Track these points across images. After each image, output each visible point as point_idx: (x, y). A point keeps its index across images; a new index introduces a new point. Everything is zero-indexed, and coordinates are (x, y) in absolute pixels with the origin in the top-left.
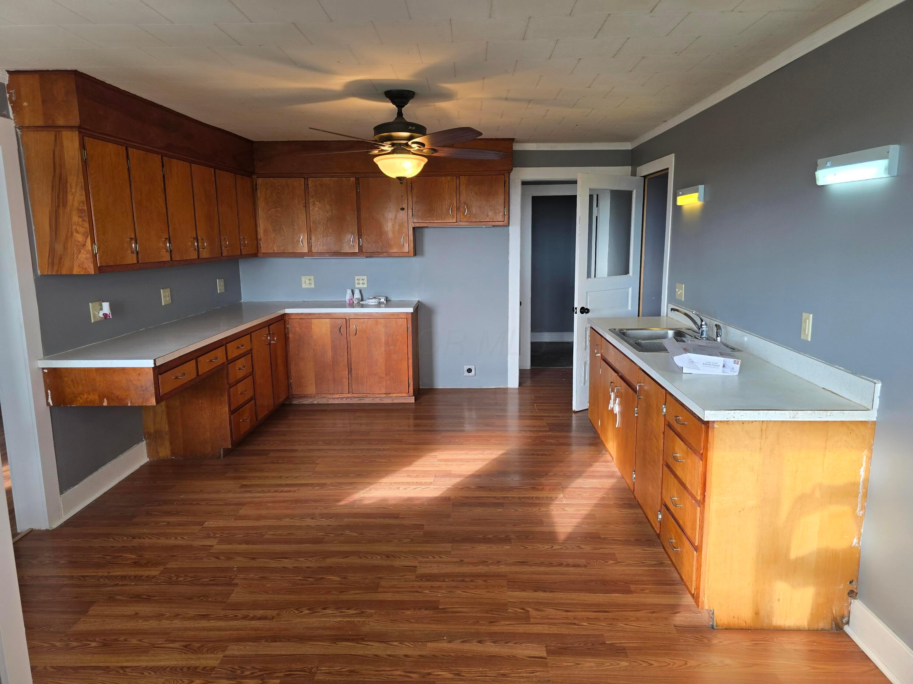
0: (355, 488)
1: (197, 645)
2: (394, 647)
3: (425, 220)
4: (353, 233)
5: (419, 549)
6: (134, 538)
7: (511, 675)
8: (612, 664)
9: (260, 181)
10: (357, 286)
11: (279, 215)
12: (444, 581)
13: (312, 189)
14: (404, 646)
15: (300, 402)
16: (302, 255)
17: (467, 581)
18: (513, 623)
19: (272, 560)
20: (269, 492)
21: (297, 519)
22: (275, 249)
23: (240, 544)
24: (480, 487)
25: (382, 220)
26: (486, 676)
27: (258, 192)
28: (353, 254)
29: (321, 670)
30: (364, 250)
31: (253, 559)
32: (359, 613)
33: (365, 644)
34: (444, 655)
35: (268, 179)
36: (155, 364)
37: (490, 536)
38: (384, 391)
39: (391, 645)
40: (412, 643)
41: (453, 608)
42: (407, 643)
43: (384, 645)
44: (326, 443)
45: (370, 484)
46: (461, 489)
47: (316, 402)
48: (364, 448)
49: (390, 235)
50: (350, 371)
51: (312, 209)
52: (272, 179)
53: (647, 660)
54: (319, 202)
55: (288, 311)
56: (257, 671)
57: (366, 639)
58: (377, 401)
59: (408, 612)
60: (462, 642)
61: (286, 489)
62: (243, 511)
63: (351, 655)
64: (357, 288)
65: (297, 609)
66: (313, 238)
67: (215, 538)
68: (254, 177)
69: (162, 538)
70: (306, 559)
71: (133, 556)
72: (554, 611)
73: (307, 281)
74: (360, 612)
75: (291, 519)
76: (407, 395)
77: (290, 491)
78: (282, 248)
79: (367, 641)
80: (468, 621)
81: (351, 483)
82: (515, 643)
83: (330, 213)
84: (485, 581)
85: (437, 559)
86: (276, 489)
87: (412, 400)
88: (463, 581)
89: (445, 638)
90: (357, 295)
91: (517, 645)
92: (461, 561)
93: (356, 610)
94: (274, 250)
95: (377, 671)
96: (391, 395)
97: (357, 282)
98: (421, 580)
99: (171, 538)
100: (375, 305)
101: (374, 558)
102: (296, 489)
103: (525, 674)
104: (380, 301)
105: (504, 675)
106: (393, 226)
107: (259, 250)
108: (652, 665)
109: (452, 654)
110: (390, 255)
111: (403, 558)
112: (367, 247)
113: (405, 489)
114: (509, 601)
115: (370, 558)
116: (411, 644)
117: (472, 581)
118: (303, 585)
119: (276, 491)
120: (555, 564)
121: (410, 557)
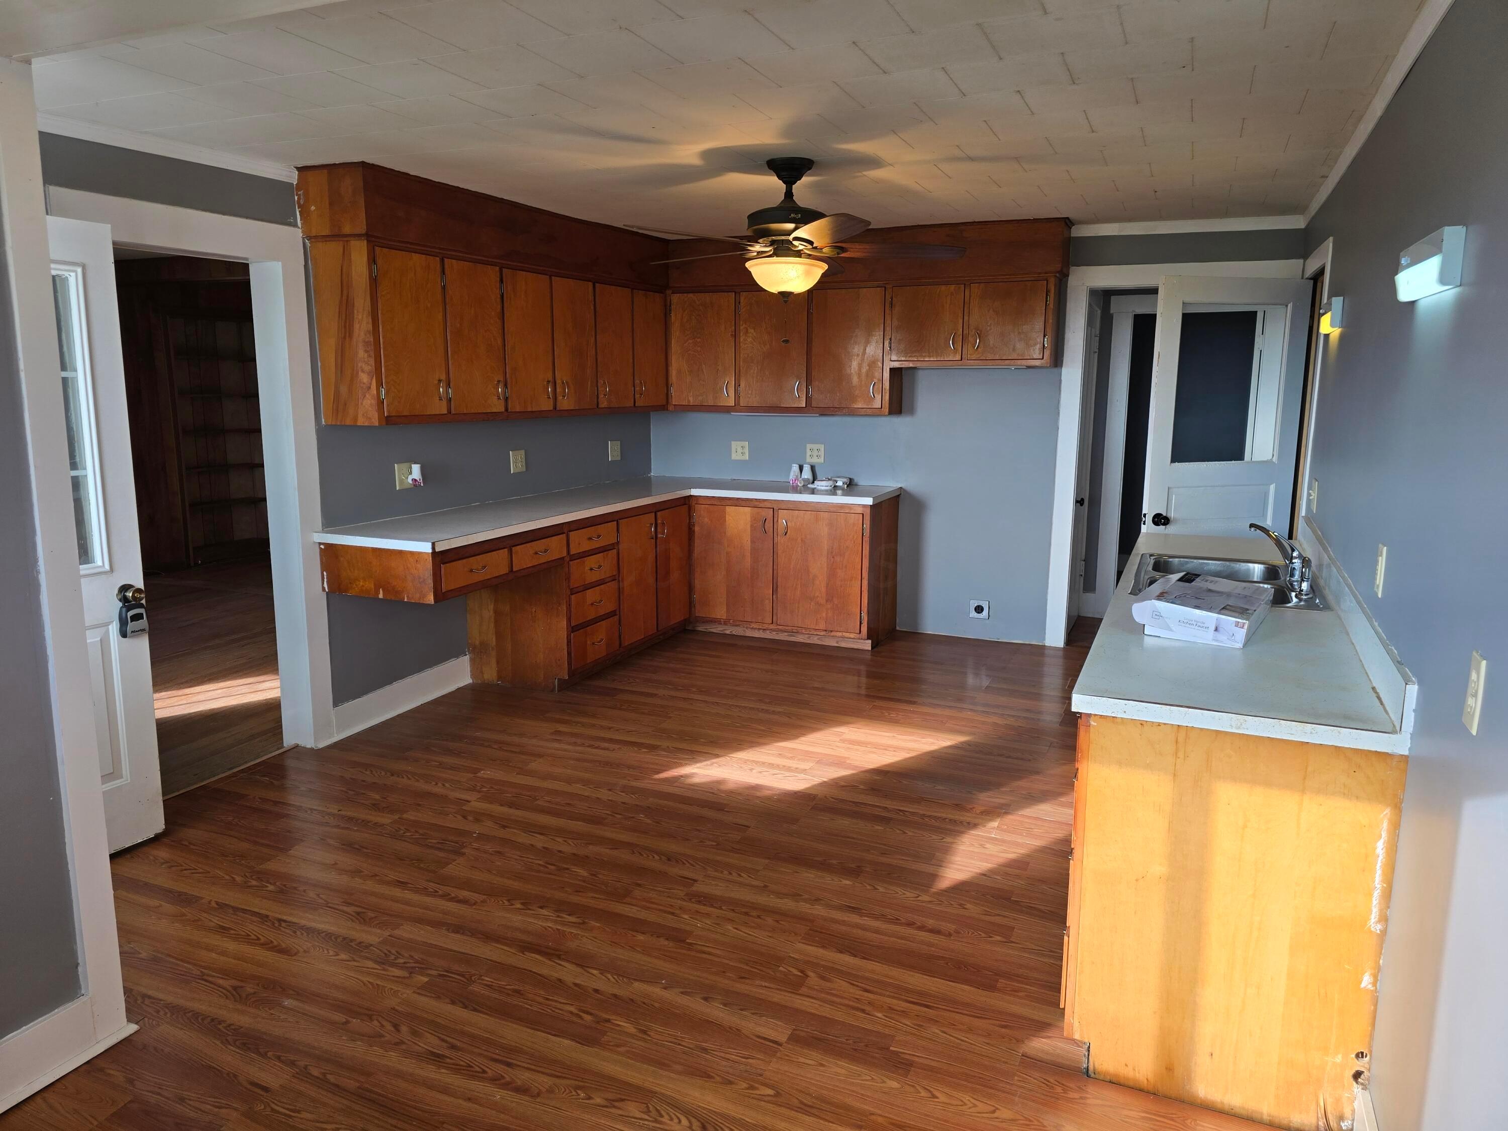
0: (693, 758)
1: (371, 914)
2: (590, 975)
3: (910, 357)
4: (798, 377)
5: (719, 858)
6: (392, 775)
7: (714, 1052)
8: (873, 1078)
9: (675, 298)
10: (809, 460)
11: (699, 349)
12: (721, 908)
13: (744, 310)
14: (604, 977)
15: (706, 629)
16: (727, 410)
17: (752, 916)
18: (772, 986)
19: (525, 833)
20: (583, 745)
21: (591, 786)
22: (691, 399)
23: (502, 805)
24: (873, 789)
25: (843, 356)
26: (679, 1044)
27: (673, 315)
28: (798, 410)
29: (483, 980)
30: (814, 404)
31: (504, 827)
32: (579, 923)
33: (557, 963)
34: (644, 1003)
35: (685, 294)
36: (433, 548)
37: (834, 862)
38: (822, 626)
39: (588, 972)
40: (616, 977)
41: (704, 946)
42: (609, 976)
43: (579, 970)
44: (702, 691)
45: (717, 756)
46: (843, 786)
47: (728, 632)
48: (746, 705)
49: (855, 380)
50: (775, 591)
51: (744, 339)
52: (691, 295)
53: (932, 1090)
54: (754, 329)
55: (695, 492)
56: (411, 961)
57: (563, 957)
58: (815, 640)
59: (641, 937)
60: (682, 993)
61: (606, 745)
62: (535, 765)
63: (531, 971)
64: (808, 464)
65: (509, 901)
66: (743, 384)
67: (479, 792)
68: (669, 292)
69: (421, 781)
70: (565, 841)
71: (377, 797)
72: (847, 985)
73: (740, 450)
74: (581, 921)
75: (583, 786)
76: (858, 636)
77: (607, 749)
78: (700, 398)
79: (564, 960)
80: (711, 968)
81: (692, 752)
82: (753, 1014)
83: (768, 346)
84: (777, 921)
85: (735, 876)
86: (592, 743)
87: (867, 645)
88: (746, 914)
89: (663, 982)
90: (807, 474)
91: (754, 1016)
92: (766, 886)
93: (578, 918)
94: (689, 401)
95: (547, 999)
96: (833, 634)
97: (809, 453)
98: (690, 899)
99: (431, 783)
100: (827, 491)
101: (651, 857)
102: (617, 746)
103: (733, 1057)
104: (837, 484)
105: (705, 1050)
106: (860, 366)
107: (670, 400)
108: (937, 1098)
109: (657, 1005)
110: (853, 413)
111: (688, 865)
112: (820, 399)
113: (760, 772)
114: (790, 957)
115: (645, 855)
116: (614, 978)
117: (759, 917)
118: (539, 871)
119: (590, 746)
120: (903, 921)
121: (698, 866)
